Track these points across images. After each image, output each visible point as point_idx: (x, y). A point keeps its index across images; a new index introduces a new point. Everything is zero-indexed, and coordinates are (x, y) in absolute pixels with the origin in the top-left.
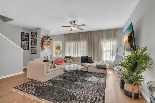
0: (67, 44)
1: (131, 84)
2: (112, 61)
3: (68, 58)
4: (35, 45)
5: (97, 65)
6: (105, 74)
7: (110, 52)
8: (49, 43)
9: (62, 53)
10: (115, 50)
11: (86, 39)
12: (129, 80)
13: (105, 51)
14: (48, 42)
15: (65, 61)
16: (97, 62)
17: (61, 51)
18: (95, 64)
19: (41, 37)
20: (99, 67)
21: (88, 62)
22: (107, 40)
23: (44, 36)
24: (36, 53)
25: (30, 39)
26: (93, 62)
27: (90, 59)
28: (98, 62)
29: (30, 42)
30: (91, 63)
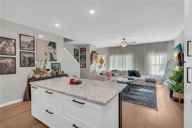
0: (112, 58)
1: (178, 92)
2: (161, 75)
3: (115, 72)
4: (85, 60)
5: (145, 79)
6: (154, 87)
7: (158, 66)
8: (96, 58)
9: (105, 67)
10: (165, 64)
11: (132, 53)
12: (176, 89)
13: (153, 65)
14: (95, 56)
15: (113, 75)
16: (145, 76)
17: (105, 64)
18: (143, 77)
19: (91, 53)
20: (148, 81)
21: (136, 76)
22: (155, 54)
23: (93, 51)
24: (86, 67)
25: (79, 55)
26: (140, 76)
27: (137, 73)
28: (147, 76)
29: (79, 57)
30: (139, 77)
